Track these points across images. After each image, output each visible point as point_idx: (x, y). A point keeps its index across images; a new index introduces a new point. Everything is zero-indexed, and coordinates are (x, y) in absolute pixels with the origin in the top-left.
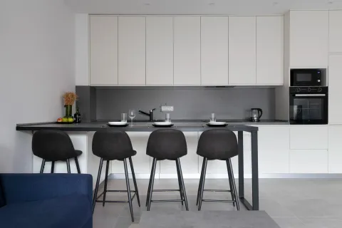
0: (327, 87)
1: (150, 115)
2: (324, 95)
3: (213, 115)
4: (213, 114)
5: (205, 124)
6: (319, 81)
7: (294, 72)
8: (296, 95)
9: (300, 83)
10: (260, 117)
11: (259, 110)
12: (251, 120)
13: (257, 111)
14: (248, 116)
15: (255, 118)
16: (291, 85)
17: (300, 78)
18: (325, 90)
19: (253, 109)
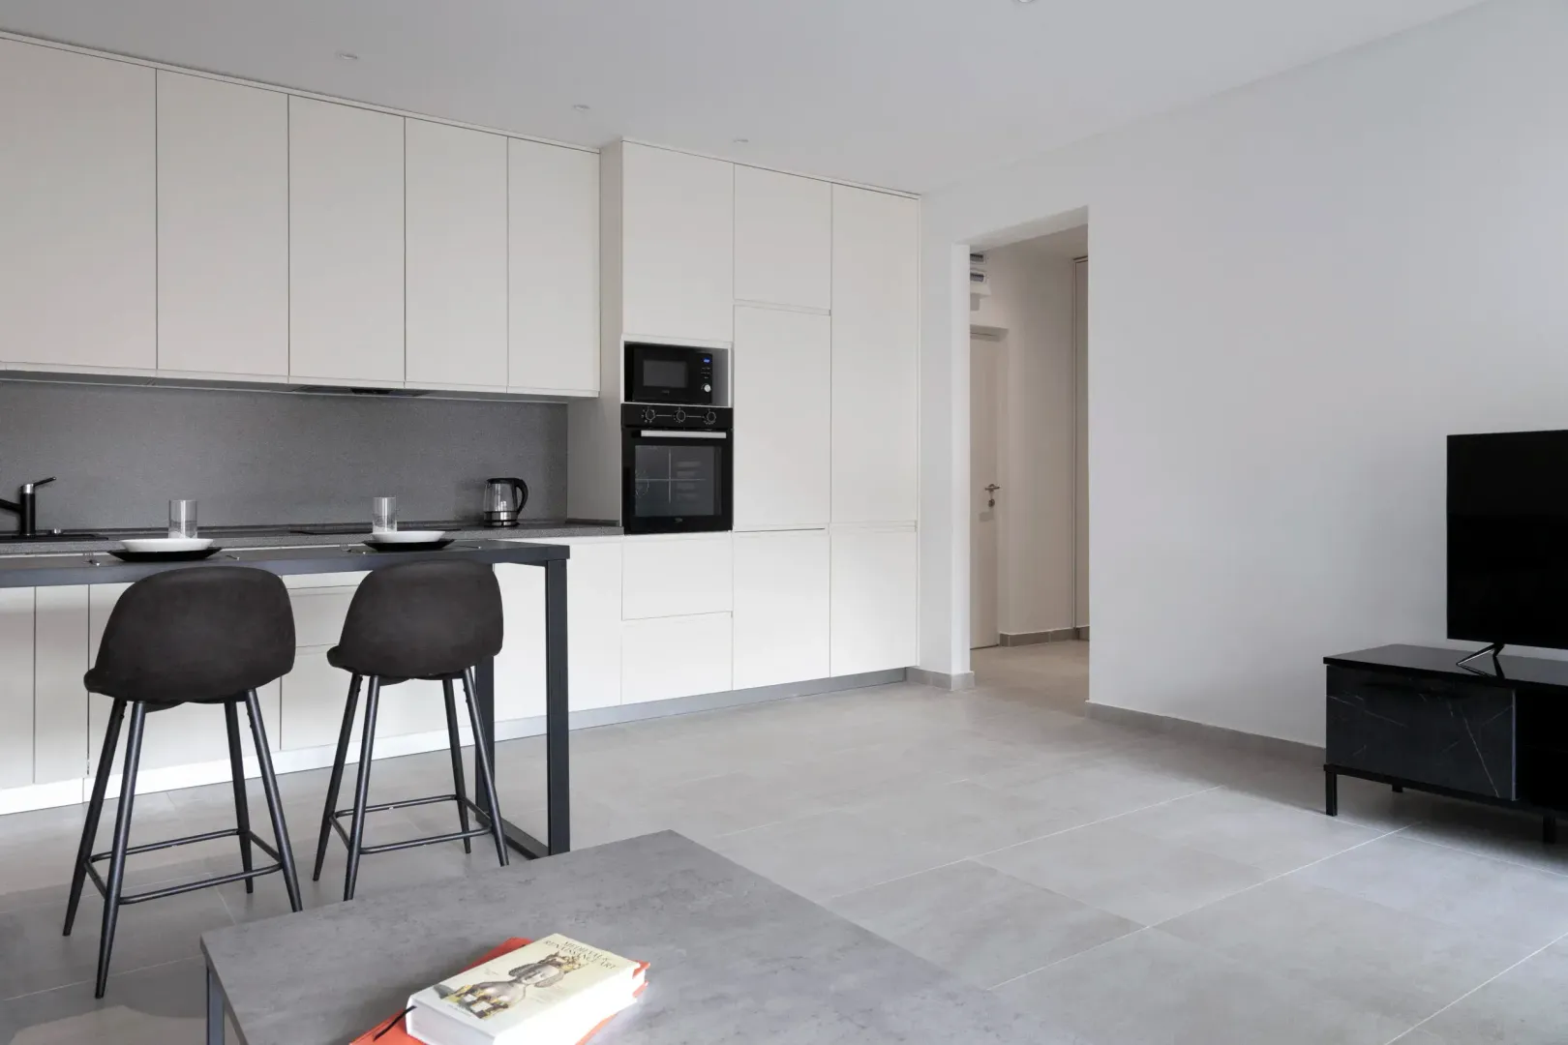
0: (730, 411)
1: (23, 507)
2: (722, 435)
3: (385, 506)
4: (385, 502)
5: (357, 542)
6: (707, 388)
7: (636, 354)
8: (645, 433)
9: (656, 393)
10: (518, 511)
11: (517, 484)
12: (488, 521)
13: (508, 487)
14: (472, 506)
15: (504, 516)
16: (627, 398)
17: (654, 374)
18: (725, 420)
19: (493, 481)
